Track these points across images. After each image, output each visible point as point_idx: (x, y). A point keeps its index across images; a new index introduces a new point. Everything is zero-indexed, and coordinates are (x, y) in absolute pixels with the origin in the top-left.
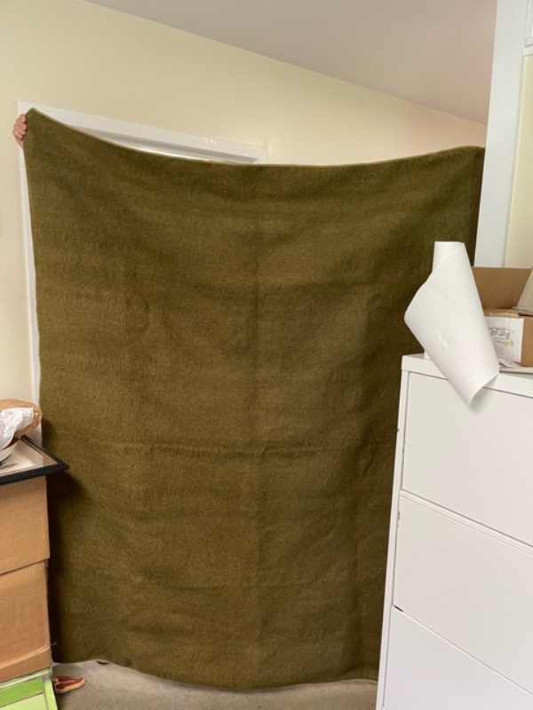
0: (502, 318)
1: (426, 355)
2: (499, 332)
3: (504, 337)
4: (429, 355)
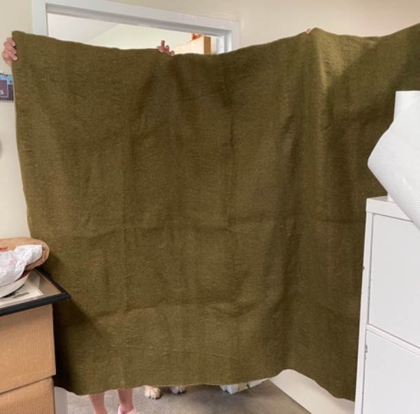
1: (389, 198)
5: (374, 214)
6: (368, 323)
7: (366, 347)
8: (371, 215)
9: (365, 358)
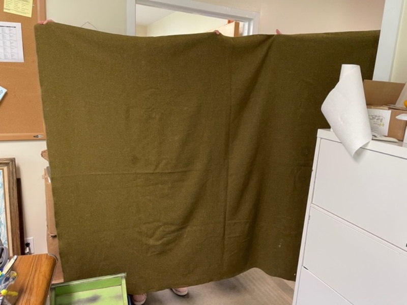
0: (379, 110)
2: (377, 118)
3: (379, 121)
5: (321, 138)
6: (312, 203)
7: (309, 216)
8: (320, 139)
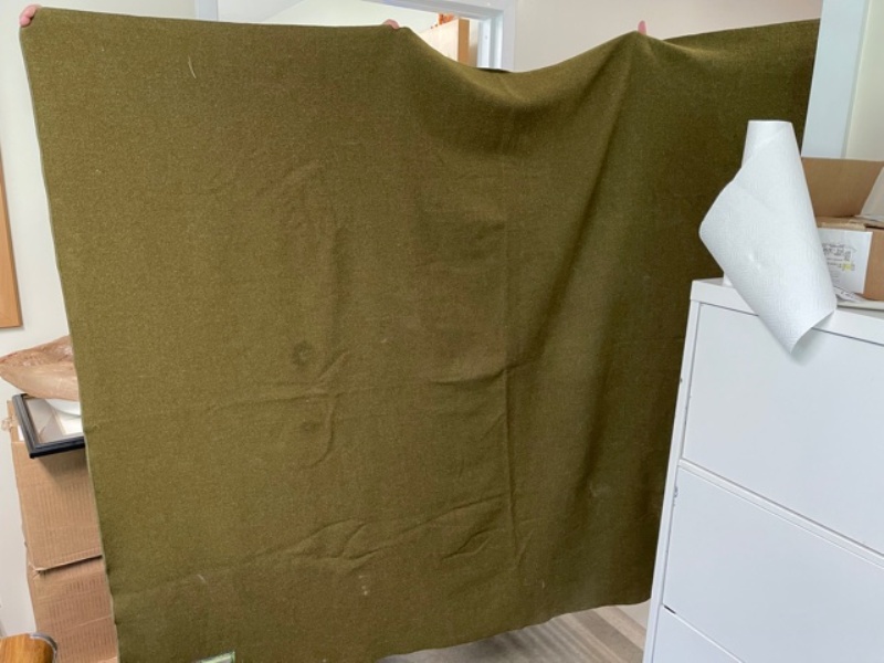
0: (840, 231)
1: (726, 280)
2: (835, 250)
3: (842, 257)
4: (732, 281)
5: (701, 303)
6: (681, 457)
7: (676, 490)
8: (698, 304)
9: (673, 505)
